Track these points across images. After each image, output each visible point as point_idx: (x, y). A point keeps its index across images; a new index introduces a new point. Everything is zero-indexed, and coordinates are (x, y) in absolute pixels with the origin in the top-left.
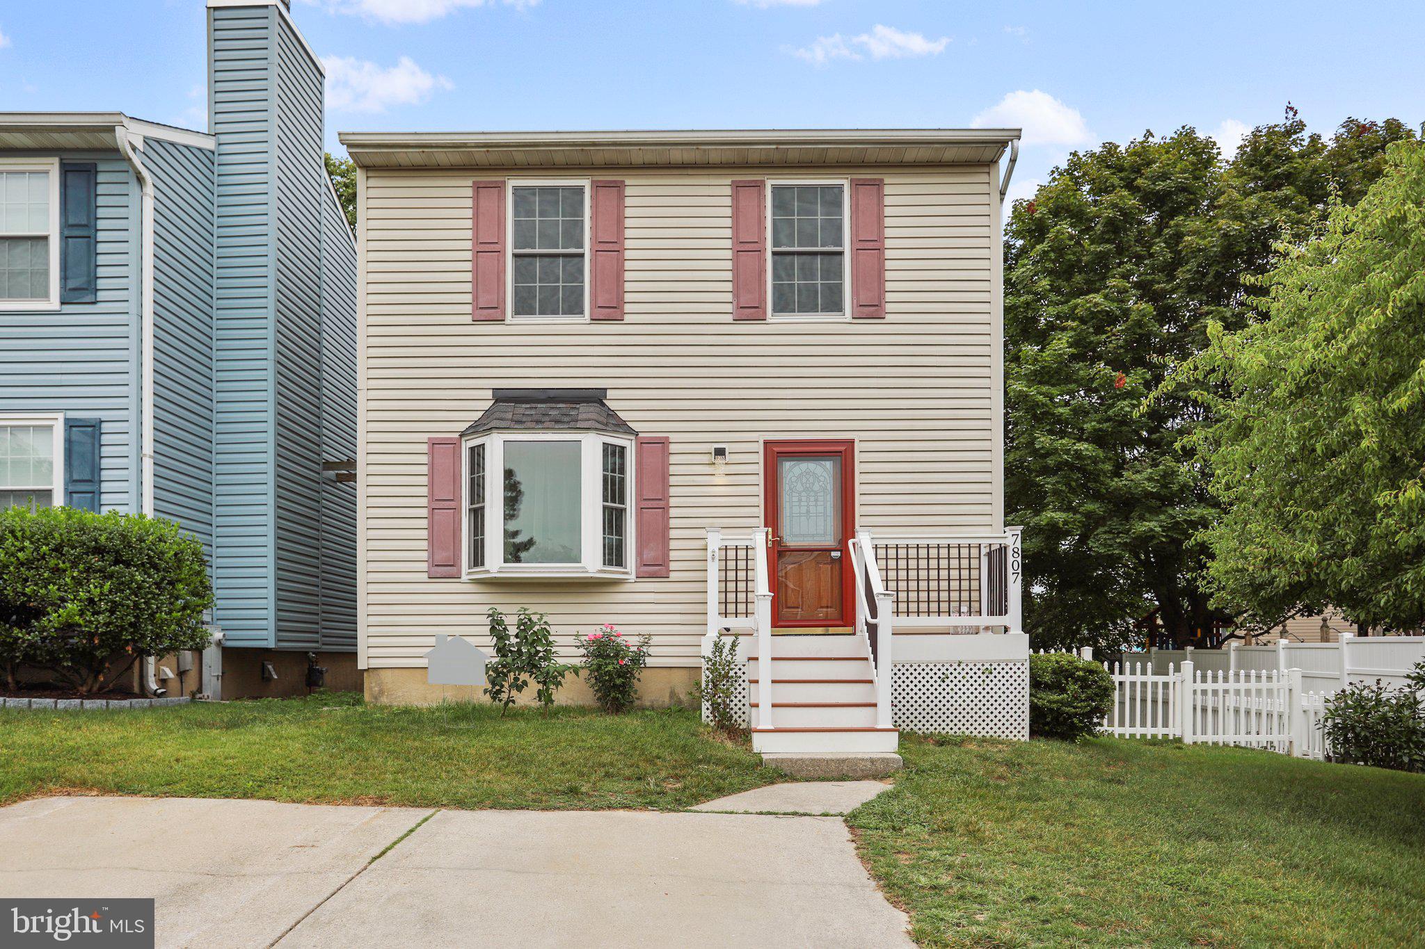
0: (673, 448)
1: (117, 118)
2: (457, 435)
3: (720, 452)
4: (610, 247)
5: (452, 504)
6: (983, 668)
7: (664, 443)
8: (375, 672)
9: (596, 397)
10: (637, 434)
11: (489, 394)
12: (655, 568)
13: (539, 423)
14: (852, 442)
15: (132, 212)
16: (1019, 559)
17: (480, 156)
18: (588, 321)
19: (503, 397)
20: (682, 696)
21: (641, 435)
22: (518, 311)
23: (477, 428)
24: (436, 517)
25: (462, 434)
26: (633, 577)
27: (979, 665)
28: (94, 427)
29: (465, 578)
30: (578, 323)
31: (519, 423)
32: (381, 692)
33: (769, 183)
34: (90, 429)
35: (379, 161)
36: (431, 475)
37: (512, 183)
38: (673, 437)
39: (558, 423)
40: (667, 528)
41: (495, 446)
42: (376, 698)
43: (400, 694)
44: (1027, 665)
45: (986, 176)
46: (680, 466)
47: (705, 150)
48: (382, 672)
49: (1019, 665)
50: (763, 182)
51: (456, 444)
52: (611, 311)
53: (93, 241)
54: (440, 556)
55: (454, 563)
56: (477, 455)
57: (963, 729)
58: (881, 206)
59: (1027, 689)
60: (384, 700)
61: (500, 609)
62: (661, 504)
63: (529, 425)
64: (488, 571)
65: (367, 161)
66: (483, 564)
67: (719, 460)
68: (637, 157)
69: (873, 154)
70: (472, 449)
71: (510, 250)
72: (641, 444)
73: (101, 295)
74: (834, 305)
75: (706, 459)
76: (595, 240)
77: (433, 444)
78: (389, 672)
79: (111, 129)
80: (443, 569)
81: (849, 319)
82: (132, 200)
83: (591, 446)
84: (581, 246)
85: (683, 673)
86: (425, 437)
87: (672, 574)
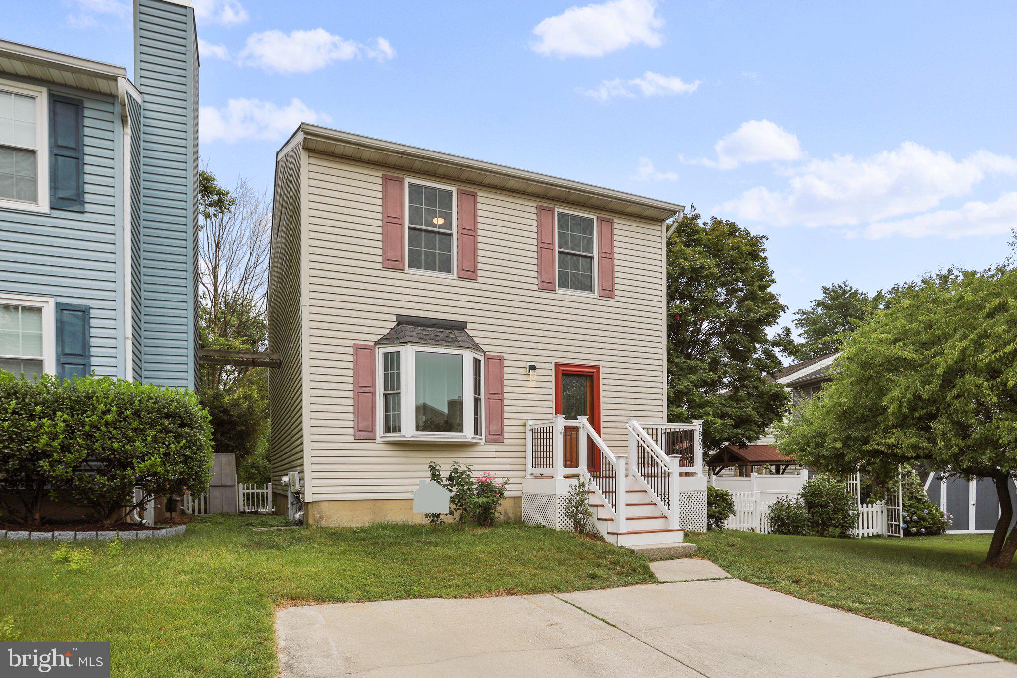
0: (506, 363)
1: (121, 72)
2: (372, 344)
3: (533, 368)
4: (469, 233)
7: (501, 359)
8: (317, 504)
9: (461, 326)
10: (484, 352)
11: (394, 318)
12: (496, 437)
13: (434, 341)
14: (598, 368)
15: (116, 145)
16: (702, 437)
17: (393, 159)
18: (457, 278)
19: (402, 321)
20: (510, 515)
21: (487, 353)
22: (410, 266)
23: (387, 339)
24: (360, 398)
25: (377, 343)
26: (483, 441)
27: (686, 494)
28: (84, 313)
29: (379, 439)
30: (450, 278)
31: (421, 341)
32: (321, 518)
33: (557, 210)
34: (81, 313)
35: (321, 147)
36: (356, 369)
37: (408, 180)
38: (506, 356)
39: (447, 342)
40: (502, 412)
41: (408, 354)
42: (317, 522)
43: (335, 518)
44: (706, 493)
45: (660, 227)
46: (509, 374)
47: (529, 184)
48: (322, 504)
49: (702, 493)
50: (554, 208)
51: (371, 349)
52: (469, 274)
53: (81, 162)
54: (363, 425)
55: (372, 430)
56: (392, 359)
58: (612, 234)
59: (706, 506)
60: (324, 523)
62: (499, 397)
64: (403, 436)
65: (312, 145)
66: (399, 431)
67: (532, 372)
68: (489, 179)
69: (614, 205)
70: (386, 354)
71: (407, 225)
72: (488, 359)
73: (88, 207)
74: (589, 288)
75: (523, 371)
76: (460, 227)
77: (357, 348)
78: (326, 504)
79: (115, 79)
80: (365, 433)
81: (596, 295)
82: (116, 136)
83: (468, 357)
84: (451, 229)
85: (512, 500)
86: (351, 343)
87: (505, 440)
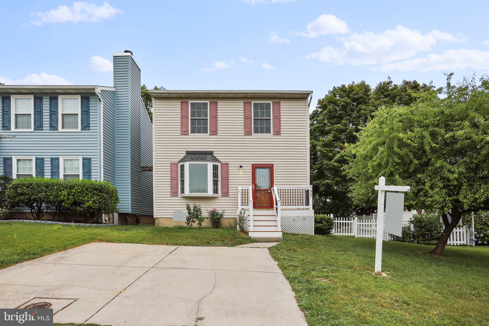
0: (230, 165)
1: (95, 87)
2: (177, 162)
3: (241, 167)
4: (214, 117)
5: (176, 179)
6: (303, 218)
7: (227, 164)
8: (158, 219)
9: (211, 153)
10: (221, 162)
11: (185, 152)
12: (226, 194)
13: (197, 160)
14: (273, 164)
15: (98, 108)
16: (312, 193)
17: (183, 95)
18: (209, 135)
19: (188, 153)
20: (232, 224)
21: (222, 162)
22: (192, 132)
23: (182, 160)
24: (172, 182)
25: (179, 162)
26: (220, 196)
27: (302, 217)
28: (89, 160)
29: (179, 196)
30: (207, 135)
31: (192, 160)
32: (159, 223)
33: (253, 102)
34: (88, 160)
35: (158, 96)
36: (171, 172)
37: (190, 102)
38: (230, 163)
39: (202, 160)
40: (228, 185)
41: (187, 165)
42: (158, 225)
43: (164, 224)
44: (314, 217)
45: (304, 101)
46: (231, 170)
47: (237, 95)
48: (159, 219)
49: (312, 217)
50: (251, 102)
51: (177, 164)
52: (215, 132)
53: (89, 115)
54: (173, 191)
55: (177, 193)
56: (182, 167)
57: (299, 232)
58: (280, 108)
59: (314, 223)
60: (160, 225)
61: (189, 204)
62: (227, 179)
63: (195, 160)
64: (185, 195)
65: (155, 96)
66: (184, 193)
68: (220, 96)
69: (278, 96)
70: (181, 165)
71: (190, 118)
72: (222, 164)
73: (91, 128)
74: (268, 131)
75: (238, 168)
76: (210, 115)
77: (171, 164)
78: (161, 219)
79: (94, 89)
80: (174, 194)
81: (272, 135)
82: (98, 105)
83: (210, 165)
84: (207, 117)
85: (233, 219)
86: (169, 162)
87: (230, 196)
